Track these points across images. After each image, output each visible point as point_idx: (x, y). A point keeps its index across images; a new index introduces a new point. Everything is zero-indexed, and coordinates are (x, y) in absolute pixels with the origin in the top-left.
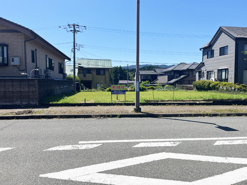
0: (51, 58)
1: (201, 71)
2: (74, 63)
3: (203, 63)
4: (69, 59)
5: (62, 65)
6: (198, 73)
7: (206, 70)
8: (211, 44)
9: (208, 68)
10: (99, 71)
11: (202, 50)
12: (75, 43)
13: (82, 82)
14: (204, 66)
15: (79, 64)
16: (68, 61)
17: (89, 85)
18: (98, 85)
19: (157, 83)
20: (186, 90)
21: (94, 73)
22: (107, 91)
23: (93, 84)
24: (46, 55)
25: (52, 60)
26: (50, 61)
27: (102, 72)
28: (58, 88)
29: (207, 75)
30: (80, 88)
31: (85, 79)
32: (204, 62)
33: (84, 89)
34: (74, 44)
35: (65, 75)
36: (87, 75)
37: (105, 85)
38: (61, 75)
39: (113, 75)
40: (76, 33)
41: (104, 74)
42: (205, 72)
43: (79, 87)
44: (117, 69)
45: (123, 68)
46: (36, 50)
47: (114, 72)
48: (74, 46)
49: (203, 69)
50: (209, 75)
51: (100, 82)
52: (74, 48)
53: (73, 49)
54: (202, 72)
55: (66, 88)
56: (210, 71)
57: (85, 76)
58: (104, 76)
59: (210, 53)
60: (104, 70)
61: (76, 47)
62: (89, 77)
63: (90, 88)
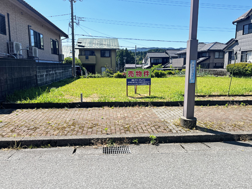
0: (38, 31)
1: (233, 51)
2: (73, 42)
3: (237, 41)
4: (67, 36)
5: (57, 43)
6: (227, 54)
7: (240, 50)
8: (250, 15)
9: (243, 47)
10: (103, 52)
11: (236, 24)
12: (74, 15)
13: (84, 65)
14: (238, 44)
15: (79, 43)
16: (65, 38)
17: (92, 69)
18: (103, 69)
19: (169, 67)
20: (216, 76)
21: (98, 55)
22: (115, 77)
23: (97, 68)
24: (28, 26)
25: (39, 34)
26: (37, 35)
27: (107, 54)
28: (46, 73)
29: (242, 56)
30: (82, 73)
31: (87, 62)
32: (237, 39)
33: (87, 74)
34: (72, 16)
35: (61, 56)
36: (90, 57)
37: (111, 69)
38: (56, 57)
39: (118, 58)
40: (74, 2)
41: (110, 56)
42: (239, 53)
43: (80, 72)
44: (123, 52)
45: (129, 51)
46: (8, 15)
47: (120, 55)
48: (72, 19)
49: (236, 49)
50: (244, 57)
51: (106, 66)
52: (73, 22)
53: (71, 23)
54: (235, 52)
55: (60, 73)
56: (247, 51)
57: (87, 58)
58: (110, 58)
59: (247, 27)
60: (110, 51)
61: (74, 20)
62: (92, 60)
63: (94, 73)
